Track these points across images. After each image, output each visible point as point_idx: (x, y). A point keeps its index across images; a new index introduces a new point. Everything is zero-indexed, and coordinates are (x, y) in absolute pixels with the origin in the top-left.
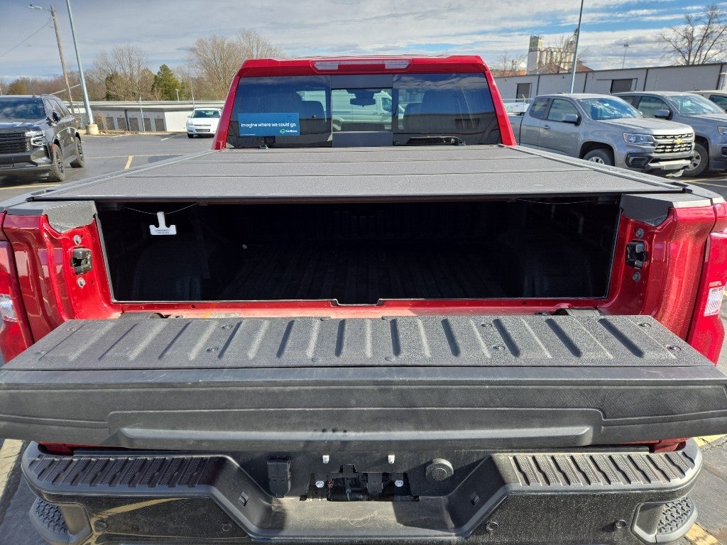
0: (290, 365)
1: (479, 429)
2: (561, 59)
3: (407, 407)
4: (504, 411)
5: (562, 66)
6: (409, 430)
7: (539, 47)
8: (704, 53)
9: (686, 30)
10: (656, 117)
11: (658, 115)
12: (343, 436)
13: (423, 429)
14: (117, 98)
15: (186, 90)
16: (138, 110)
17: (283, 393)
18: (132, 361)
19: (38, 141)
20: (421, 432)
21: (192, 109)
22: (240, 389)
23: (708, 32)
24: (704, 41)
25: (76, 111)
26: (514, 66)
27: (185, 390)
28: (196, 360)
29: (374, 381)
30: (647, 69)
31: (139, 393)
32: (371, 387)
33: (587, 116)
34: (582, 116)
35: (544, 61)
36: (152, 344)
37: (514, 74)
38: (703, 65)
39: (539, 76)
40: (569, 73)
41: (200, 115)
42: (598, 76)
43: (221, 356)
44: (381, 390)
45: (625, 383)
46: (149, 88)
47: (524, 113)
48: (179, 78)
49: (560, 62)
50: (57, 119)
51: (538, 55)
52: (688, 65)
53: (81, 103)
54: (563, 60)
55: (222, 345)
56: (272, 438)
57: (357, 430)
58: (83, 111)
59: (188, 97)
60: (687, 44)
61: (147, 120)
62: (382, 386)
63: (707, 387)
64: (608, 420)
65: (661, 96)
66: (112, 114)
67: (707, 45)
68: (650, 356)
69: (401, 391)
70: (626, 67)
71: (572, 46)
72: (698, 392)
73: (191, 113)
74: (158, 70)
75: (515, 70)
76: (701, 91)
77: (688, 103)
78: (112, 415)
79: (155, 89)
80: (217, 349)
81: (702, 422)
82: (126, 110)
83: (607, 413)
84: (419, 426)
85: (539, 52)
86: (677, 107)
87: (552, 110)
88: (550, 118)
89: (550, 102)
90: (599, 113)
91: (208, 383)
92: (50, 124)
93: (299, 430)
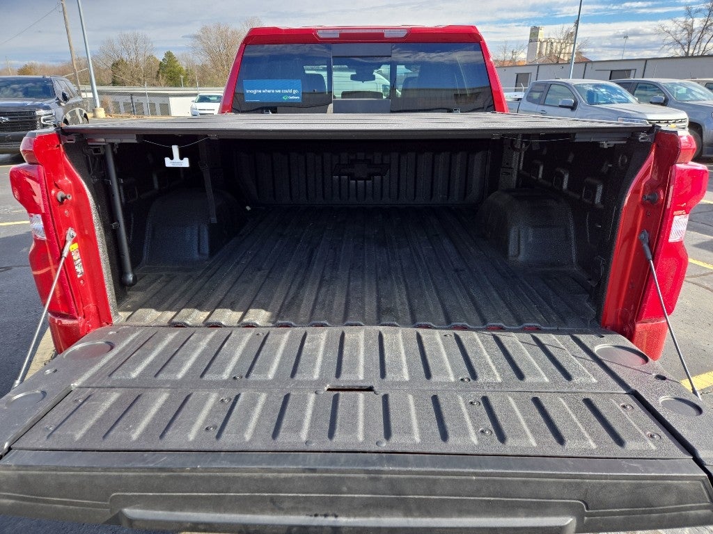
0: (284, 450)
1: (466, 517)
2: (561, 49)
3: (397, 495)
4: (489, 501)
5: (562, 57)
6: (398, 516)
7: (539, 37)
8: (703, 45)
9: (685, 22)
10: (651, 103)
11: (653, 101)
12: (334, 521)
13: (412, 516)
14: (123, 84)
15: (190, 77)
16: (144, 94)
17: (277, 479)
18: (134, 442)
19: (47, 120)
20: (410, 519)
21: (196, 95)
22: (236, 474)
23: (708, 23)
24: (704, 32)
25: (84, 95)
26: (514, 57)
27: (184, 474)
28: (195, 441)
29: (364, 470)
30: (646, 60)
31: (140, 477)
32: (362, 476)
33: (583, 101)
34: (579, 102)
35: (544, 51)
36: (154, 419)
37: (514, 64)
38: (702, 56)
39: (539, 65)
40: (568, 63)
41: (204, 99)
42: (597, 66)
43: (218, 437)
44: (372, 479)
45: (606, 477)
46: (155, 74)
47: (521, 99)
48: (183, 65)
49: (560, 53)
50: (65, 98)
51: (538, 46)
52: (687, 56)
53: (88, 87)
54: (563, 51)
55: (220, 424)
56: (266, 522)
57: (348, 516)
58: (90, 95)
59: (193, 83)
60: (686, 36)
61: (152, 105)
62: (372, 475)
63: (684, 482)
64: (590, 511)
65: (657, 83)
66: (118, 98)
67: (707, 37)
68: (632, 446)
69: (391, 481)
70: (624, 58)
71: (572, 37)
72: (677, 487)
73: (194, 98)
74: (163, 56)
75: (514, 60)
76: (697, 79)
77: (683, 90)
78: (114, 497)
79: (160, 75)
80: (215, 427)
81: (681, 515)
82: (132, 94)
83: (590, 505)
84: (408, 512)
85: (539, 43)
86: (673, 94)
87: (548, 96)
88: (546, 103)
89: (548, 87)
90: (595, 98)
91: (206, 468)
92: (59, 103)
93: (291, 514)
